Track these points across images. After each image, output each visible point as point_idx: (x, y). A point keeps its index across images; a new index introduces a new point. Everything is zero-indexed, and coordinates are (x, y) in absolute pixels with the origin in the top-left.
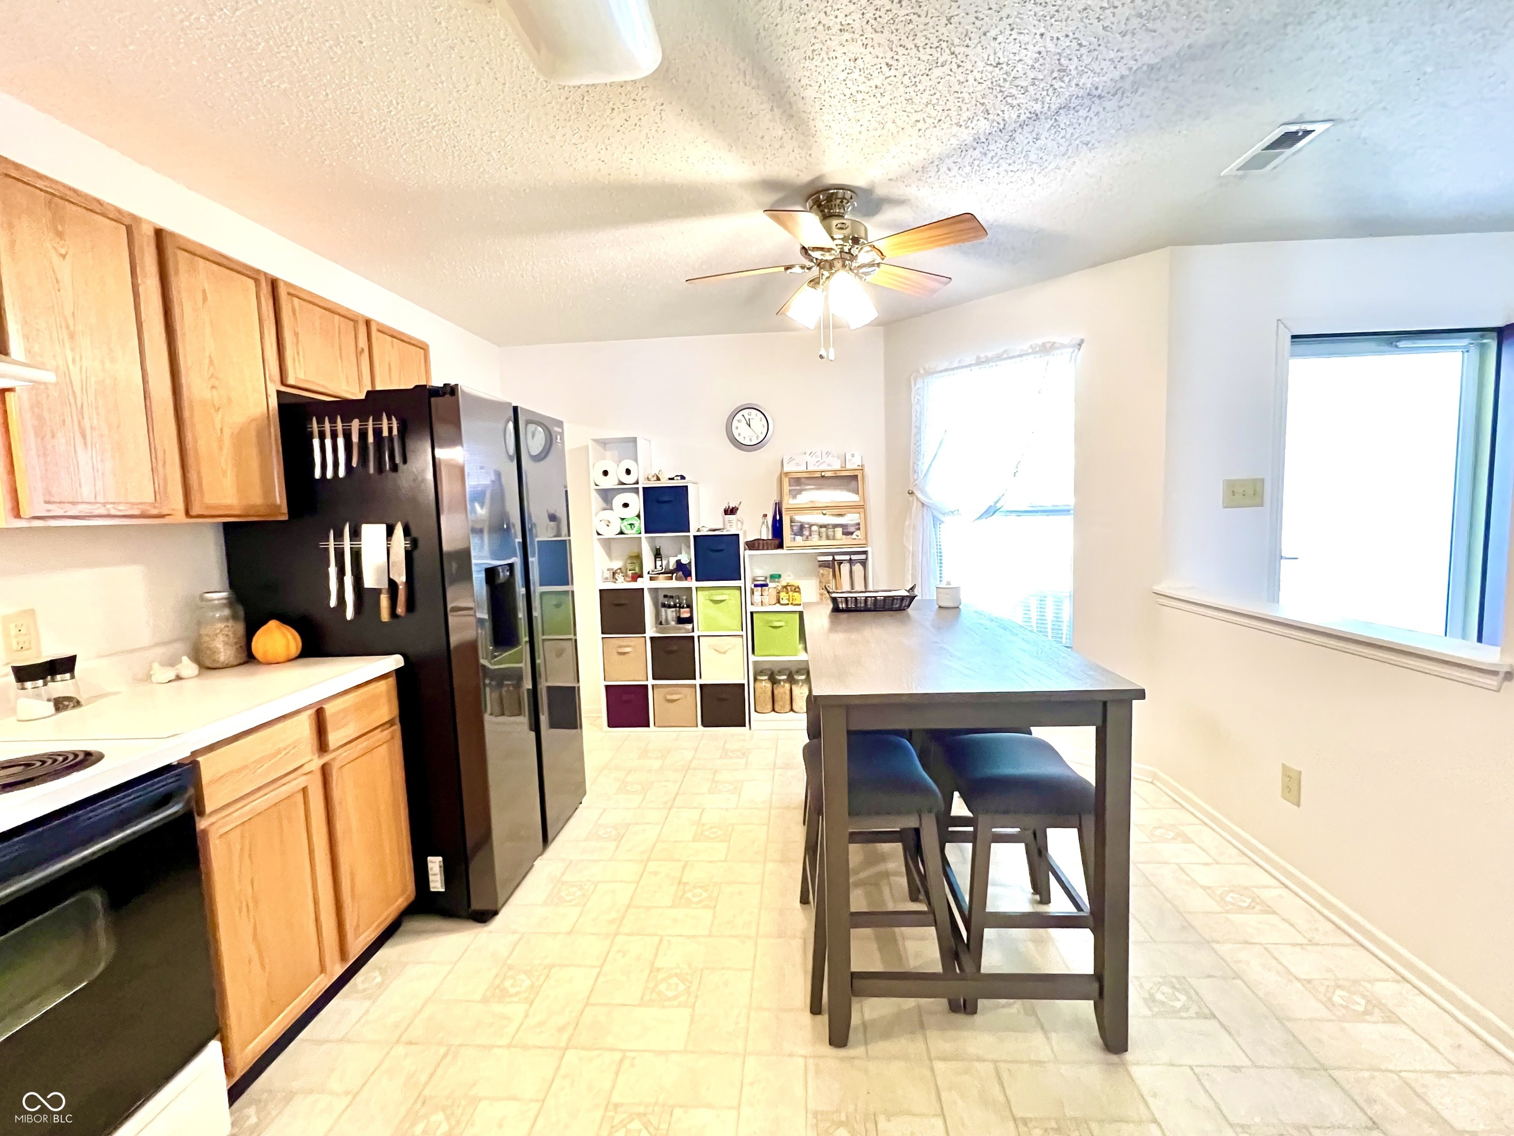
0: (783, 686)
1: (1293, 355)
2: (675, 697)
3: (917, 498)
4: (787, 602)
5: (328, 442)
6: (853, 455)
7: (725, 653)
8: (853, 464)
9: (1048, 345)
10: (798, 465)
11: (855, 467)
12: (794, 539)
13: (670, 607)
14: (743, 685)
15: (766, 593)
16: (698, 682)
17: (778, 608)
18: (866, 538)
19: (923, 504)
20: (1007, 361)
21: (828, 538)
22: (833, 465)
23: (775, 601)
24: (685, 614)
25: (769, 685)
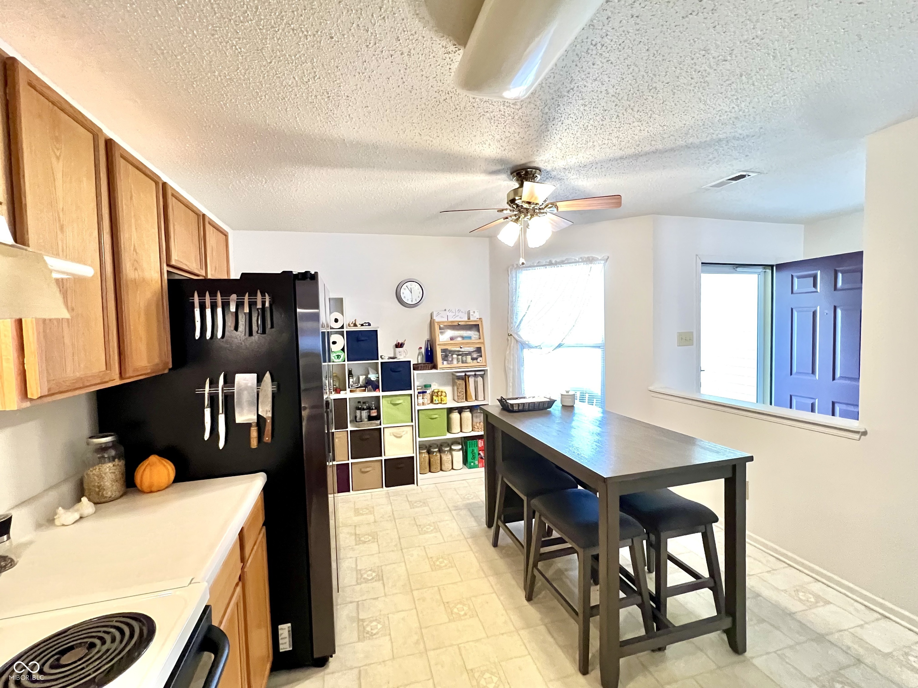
0: (436, 455)
1: (703, 272)
2: (368, 469)
3: (514, 337)
4: (438, 402)
5: (208, 312)
6: (474, 312)
7: (400, 437)
8: (475, 317)
9: (591, 259)
10: (442, 317)
11: (475, 319)
12: (443, 364)
13: (364, 409)
14: (413, 457)
15: (425, 397)
16: (383, 458)
17: (432, 406)
18: (486, 362)
19: (517, 341)
20: (568, 265)
21: (463, 362)
22: (463, 318)
23: (429, 402)
24: (374, 413)
25: (427, 455)
